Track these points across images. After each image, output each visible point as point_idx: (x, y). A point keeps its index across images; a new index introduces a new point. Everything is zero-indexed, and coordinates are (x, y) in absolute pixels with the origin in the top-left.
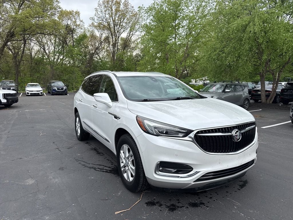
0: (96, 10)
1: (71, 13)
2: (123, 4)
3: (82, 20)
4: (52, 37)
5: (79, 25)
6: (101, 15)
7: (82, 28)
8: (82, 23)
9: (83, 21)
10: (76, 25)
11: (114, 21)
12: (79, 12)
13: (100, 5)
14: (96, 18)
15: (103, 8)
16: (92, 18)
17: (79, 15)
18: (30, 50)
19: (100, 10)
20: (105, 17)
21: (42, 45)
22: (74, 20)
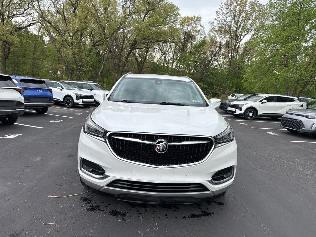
0: (217, 13)
1: (192, 19)
2: (249, 3)
3: (202, 25)
4: (173, 44)
5: (199, 31)
6: (222, 18)
7: (202, 34)
8: (203, 29)
9: (204, 26)
10: (197, 31)
11: (236, 24)
12: (200, 18)
13: (222, 7)
14: (216, 22)
15: (225, 10)
16: (211, 22)
17: (200, 20)
18: (153, 57)
19: (221, 13)
20: (227, 19)
21: (163, 53)
22: (194, 26)
